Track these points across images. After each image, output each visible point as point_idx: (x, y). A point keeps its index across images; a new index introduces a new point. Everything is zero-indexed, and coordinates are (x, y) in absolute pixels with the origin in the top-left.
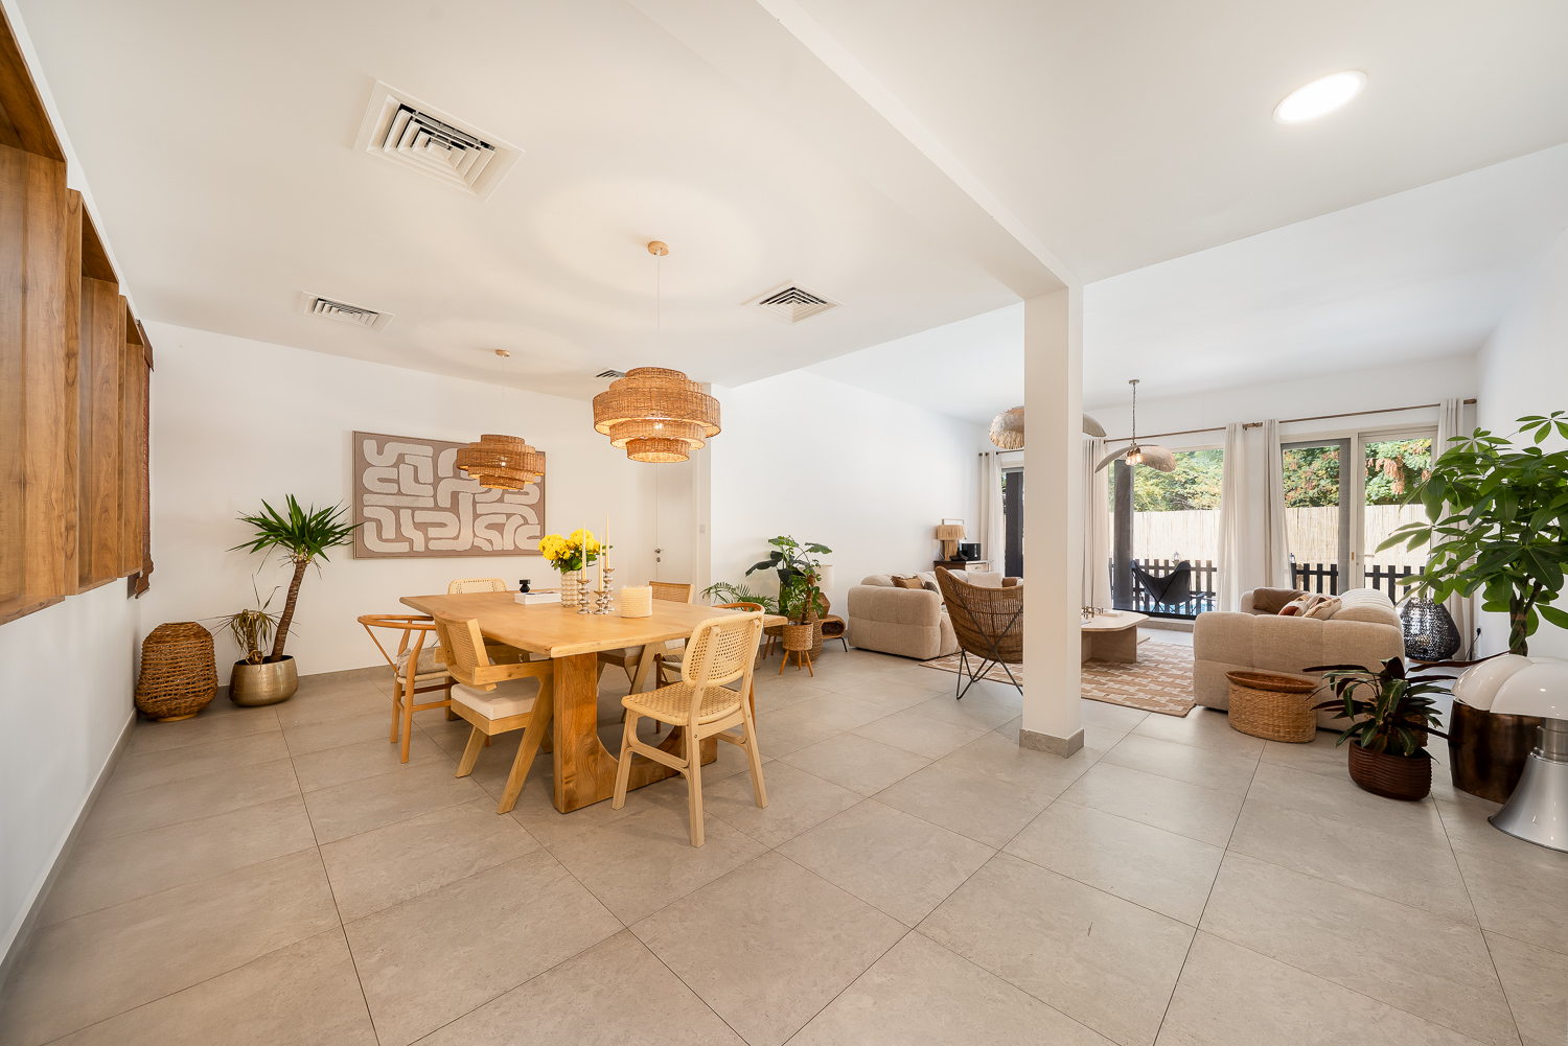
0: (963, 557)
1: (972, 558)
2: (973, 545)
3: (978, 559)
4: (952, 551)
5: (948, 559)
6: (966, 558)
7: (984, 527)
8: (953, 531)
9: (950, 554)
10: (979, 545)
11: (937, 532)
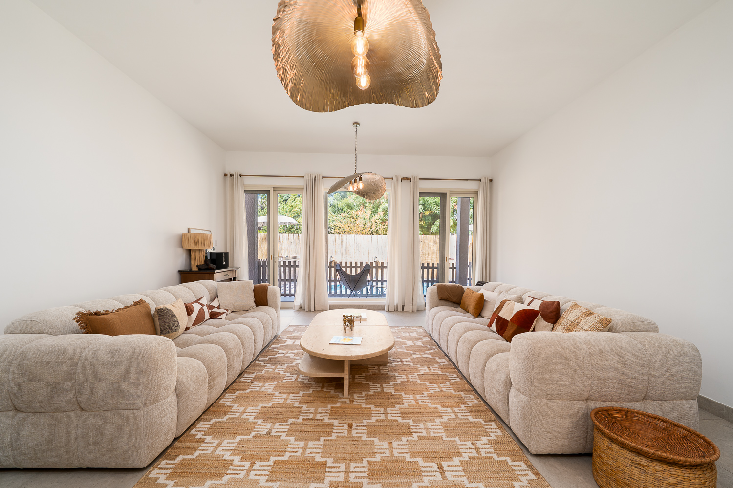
0: (212, 266)
1: (221, 267)
2: (221, 253)
3: (226, 266)
4: (199, 260)
5: (194, 268)
6: (214, 267)
7: (230, 236)
8: (199, 239)
9: (198, 263)
10: (227, 254)
11: (182, 240)
